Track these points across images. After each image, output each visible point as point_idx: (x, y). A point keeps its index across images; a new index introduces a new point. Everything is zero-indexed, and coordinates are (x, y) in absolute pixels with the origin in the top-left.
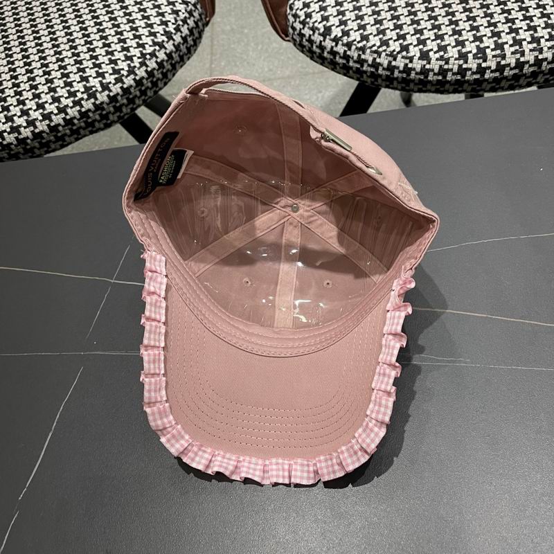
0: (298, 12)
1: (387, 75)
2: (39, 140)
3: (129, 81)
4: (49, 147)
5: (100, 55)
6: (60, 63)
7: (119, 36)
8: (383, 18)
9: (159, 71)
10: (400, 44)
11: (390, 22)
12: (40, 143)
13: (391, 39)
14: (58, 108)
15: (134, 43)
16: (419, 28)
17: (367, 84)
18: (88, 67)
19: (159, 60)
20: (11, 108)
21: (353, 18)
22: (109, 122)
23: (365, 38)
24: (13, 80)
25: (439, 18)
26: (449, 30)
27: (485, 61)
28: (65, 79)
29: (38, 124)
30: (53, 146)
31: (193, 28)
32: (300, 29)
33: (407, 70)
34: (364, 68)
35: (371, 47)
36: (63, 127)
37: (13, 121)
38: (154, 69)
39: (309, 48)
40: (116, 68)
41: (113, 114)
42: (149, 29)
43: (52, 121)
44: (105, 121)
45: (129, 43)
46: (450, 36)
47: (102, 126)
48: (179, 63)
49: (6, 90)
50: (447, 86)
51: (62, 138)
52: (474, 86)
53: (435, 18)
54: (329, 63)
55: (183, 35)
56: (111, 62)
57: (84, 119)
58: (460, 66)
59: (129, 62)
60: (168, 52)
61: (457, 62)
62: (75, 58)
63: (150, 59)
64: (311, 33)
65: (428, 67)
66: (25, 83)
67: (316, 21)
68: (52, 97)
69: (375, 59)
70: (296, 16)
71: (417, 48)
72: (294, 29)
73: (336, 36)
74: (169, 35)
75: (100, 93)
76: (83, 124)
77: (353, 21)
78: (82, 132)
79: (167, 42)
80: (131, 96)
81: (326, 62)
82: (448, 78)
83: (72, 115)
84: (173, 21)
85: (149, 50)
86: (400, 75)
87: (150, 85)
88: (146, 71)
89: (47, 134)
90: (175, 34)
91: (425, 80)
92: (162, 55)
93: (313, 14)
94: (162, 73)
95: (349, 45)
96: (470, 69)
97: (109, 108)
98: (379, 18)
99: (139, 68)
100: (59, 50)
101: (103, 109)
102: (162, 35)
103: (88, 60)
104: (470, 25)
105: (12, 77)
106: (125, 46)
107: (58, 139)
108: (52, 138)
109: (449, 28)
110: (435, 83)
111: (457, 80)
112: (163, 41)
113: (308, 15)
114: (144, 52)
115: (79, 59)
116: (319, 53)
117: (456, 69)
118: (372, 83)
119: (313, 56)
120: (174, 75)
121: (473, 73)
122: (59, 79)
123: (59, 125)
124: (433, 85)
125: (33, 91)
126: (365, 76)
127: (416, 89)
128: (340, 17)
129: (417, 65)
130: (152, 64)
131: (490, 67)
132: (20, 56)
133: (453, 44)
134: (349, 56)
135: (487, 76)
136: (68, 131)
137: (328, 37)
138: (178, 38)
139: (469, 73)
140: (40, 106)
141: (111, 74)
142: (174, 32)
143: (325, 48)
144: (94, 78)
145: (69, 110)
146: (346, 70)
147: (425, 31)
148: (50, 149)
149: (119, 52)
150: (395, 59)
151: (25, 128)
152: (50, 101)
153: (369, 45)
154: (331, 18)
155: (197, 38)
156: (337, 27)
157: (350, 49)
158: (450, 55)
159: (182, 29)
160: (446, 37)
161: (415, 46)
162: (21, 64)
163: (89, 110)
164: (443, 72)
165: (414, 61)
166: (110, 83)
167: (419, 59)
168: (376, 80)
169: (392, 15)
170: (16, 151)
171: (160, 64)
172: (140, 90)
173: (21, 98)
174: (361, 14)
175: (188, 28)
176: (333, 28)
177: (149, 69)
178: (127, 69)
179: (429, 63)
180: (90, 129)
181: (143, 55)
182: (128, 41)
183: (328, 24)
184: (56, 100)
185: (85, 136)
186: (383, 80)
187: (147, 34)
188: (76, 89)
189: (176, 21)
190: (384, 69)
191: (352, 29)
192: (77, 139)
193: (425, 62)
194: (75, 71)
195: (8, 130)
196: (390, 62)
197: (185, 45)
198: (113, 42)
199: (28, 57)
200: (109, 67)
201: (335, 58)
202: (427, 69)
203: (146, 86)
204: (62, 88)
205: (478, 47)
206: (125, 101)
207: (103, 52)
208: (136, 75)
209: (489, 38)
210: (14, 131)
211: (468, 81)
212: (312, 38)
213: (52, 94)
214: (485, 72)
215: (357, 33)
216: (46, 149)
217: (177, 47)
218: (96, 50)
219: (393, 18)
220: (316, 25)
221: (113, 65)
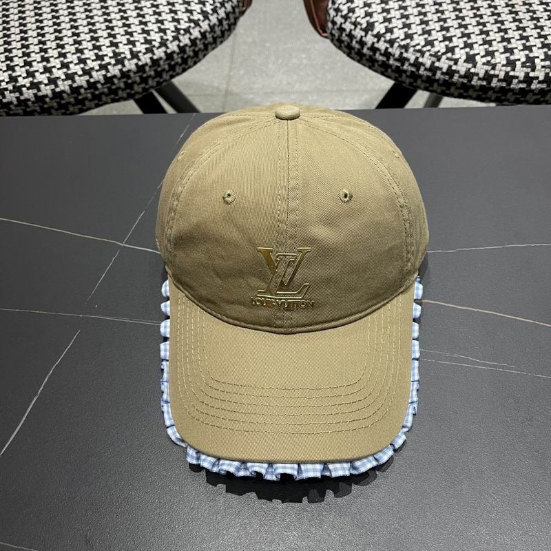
0: (341, 7)
1: (428, 76)
2: (58, 100)
3: (159, 53)
4: (67, 109)
5: (133, 24)
6: (90, 27)
7: (154, 9)
8: (430, 19)
9: (192, 48)
10: (446, 46)
11: (437, 24)
12: (59, 103)
13: (437, 39)
14: (83, 69)
15: (169, 17)
16: (467, 32)
17: (404, 85)
18: (119, 34)
19: (192, 37)
20: (34, 64)
21: (398, 16)
22: (133, 92)
23: (409, 36)
24: (40, 38)
25: (487, 24)
26: (498, 37)
27: (533, 70)
28: (94, 42)
29: (60, 83)
30: (71, 109)
31: (229, 13)
32: (341, 24)
33: (450, 72)
34: (405, 67)
35: (415, 46)
36: (86, 89)
37: (34, 77)
38: (186, 45)
39: (348, 43)
40: (149, 38)
41: (139, 84)
42: (186, 6)
43: (75, 82)
44: (128, 91)
45: (164, 16)
46: (499, 42)
47: (125, 95)
48: (212, 44)
49: (31, 46)
50: (490, 93)
51: (82, 102)
52: (519, 96)
53: (484, 25)
54: (367, 60)
55: (220, 17)
56: (144, 31)
57: (108, 85)
58: (507, 73)
59: (162, 34)
60: (202, 31)
61: (504, 68)
62: (107, 24)
63: (183, 35)
64: (353, 27)
65: (472, 70)
66: (52, 41)
67: (359, 16)
68: (78, 58)
69: (417, 58)
70: (337, 10)
71: (463, 51)
72: (334, 23)
73: (379, 32)
74: (205, 15)
75: (129, 60)
76: (106, 90)
77: (398, 19)
78: (104, 98)
79: (203, 21)
80: (159, 69)
81: (364, 59)
82: (492, 85)
83: (97, 79)
84: (212, 2)
85: (184, 25)
86: (442, 77)
87: (179, 60)
88: (178, 46)
89: (68, 94)
90: (212, 15)
91: (468, 84)
92: (196, 33)
93: (356, 9)
94: (194, 51)
95: (391, 42)
96: (517, 77)
97: (135, 77)
98: (426, 19)
99: (171, 42)
100: (91, 14)
101: (129, 77)
102: (198, 13)
103: (120, 27)
104: (520, 35)
105: (39, 35)
106: (160, 18)
107: (78, 102)
108: (72, 100)
109: (497, 35)
110: (477, 88)
111: (502, 88)
112: (199, 20)
113: (352, 10)
114: (179, 27)
115: (111, 25)
116: (359, 50)
117: (502, 75)
118: (411, 84)
119: (351, 53)
120: (205, 55)
121: (520, 82)
122: (88, 41)
123: (81, 87)
124: (475, 90)
125: (60, 50)
126: (404, 75)
127: (456, 94)
128: (385, 14)
129: (462, 67)
130: (185, 40)
131: (537, 78)
132: (50, 16)
133: (502, 50)
134: (390, 53)
135: (533, 87)
136: (89, 95)
137: (370, 32)
138: (214, 19)
139: (515, 81)
140: (65, 66)
141: (142, 43)
142: (211, 12)
143: (366, 44)
144: (125, 45)
145: (94, 73)
146: (384, 69)
147: (472, 35)
148: (68, 112)
149: (153, 23)
150: (439, 60)
151: (46, 85)
152: (76, 61)
153: (413, 43)
154: (375, 15)
155: (232, 24)
156: (381, 23)
157: (392, 46)
158: (498, 61)
159: (219, 11)
160: (494, 43)
161: (461, 49)
162: (50, 23)
163: (115, 76)
164: (488, 77)
165: (459, 63)
166: (140, 52)
167: (465, 62)
168: (416, 81)
169: (439, 17)
170: (33, 108)
171: (193, 42)
172: (169, 64)
173: (46, 56)
174: (406, 13)
175: (225, 12)
176: (376, 24)
177: (181, 44)
178: (159, 40)
179: (475, 66)
180: (113, 96)
181: (177, 30)
182: (163, 14)
183: (372, 20)
184: (82, 61)
185: (106, 103)
186: (423, 81)
187: (184, 10)
188: (105, 53)
189: (214, 2)
190: (426, 69)
191: (396, 27)
192: (97, 106)
193: (470, 66)
194: (106, 35)
195: (28, 85)
196: (433, 63)
197: (220, 28)
198: (147, 14)
199: (58, 18)
200: (141, 36)
201: (375, 55)
202: (472, 73)
203: (176, 61)
204: (90, 50)
205: (527, 56)
206: (152, 73)
207: (136, 21)
208: (167, 48)
209: (539, 48)
210: (34, 86)
211: (513, 90)
212: (353, 32)
213: (79, 55)
214: (532, 82)
215: (402, 31)
216: (63, 111)
217: (212, 28)
218: (130, 19)
219: (440, 20)
220: (359, 20)
221: (145, 35)
